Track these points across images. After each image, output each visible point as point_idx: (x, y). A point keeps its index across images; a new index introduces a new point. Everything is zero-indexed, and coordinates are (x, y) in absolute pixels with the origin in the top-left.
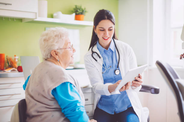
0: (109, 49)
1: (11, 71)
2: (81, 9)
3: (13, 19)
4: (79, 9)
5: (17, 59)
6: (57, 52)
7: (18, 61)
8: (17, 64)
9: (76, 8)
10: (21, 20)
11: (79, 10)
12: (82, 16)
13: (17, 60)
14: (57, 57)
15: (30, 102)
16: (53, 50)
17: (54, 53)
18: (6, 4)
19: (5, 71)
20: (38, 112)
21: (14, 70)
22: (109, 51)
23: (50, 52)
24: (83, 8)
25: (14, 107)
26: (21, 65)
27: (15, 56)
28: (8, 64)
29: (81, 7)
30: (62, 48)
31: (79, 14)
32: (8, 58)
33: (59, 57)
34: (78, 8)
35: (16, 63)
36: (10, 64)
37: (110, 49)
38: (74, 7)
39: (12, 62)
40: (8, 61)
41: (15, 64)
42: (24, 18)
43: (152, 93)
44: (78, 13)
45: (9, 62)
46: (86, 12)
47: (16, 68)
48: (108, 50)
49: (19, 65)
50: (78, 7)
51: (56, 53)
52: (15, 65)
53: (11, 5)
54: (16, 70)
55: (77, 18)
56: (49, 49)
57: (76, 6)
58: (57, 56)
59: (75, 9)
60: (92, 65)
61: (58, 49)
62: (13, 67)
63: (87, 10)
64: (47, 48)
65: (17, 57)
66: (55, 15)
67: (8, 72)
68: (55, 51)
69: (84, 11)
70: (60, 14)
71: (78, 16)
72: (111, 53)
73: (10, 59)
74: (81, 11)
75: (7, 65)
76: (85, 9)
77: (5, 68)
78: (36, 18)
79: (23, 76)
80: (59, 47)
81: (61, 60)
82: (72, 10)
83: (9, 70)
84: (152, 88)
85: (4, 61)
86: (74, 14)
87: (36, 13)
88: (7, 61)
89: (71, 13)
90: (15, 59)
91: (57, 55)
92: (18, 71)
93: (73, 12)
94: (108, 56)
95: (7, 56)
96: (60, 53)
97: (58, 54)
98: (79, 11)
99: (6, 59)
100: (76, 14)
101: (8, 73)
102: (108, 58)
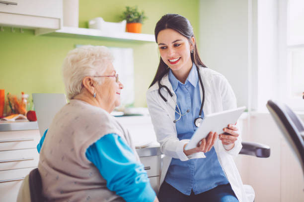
0: (186, 81)
1: (17, 119)
2: (137, 14)
3: (19, 30)
4: (134, 14)
5: (26, 99)
6: (93, 81)
7: (28, 103)
8: (26, 107)
9: (128, 11)
10: (32, 31)
11: (132, 16)
12: (137, 25)
13: (25, 101)
14: (92, 90)
15: (47, 175)
16: (86, 76)
17: (88, 83)
18: (7, 4)
19: (5, 120)
20: (63, 192)
21: (20, 119)
22: (187, 86)
23: (80, 80)
24: (140, 11)
25: (21, 182)
26: (32, 109)
27: (23, 93)
28: (11, 107)
29: (136, 10)
30: (101, 75)
31: (132, 22)
32: (10, 98)
33: (96, 89)
34: (131, 12)
35: (25, 105)
36: (13, 108)
37: (189, 82)
38: (125, 10)
39: (17, 104)
40: (11, 102)
41: (23, 108)
42: (39, 29)
43: (258, 156)
44: (132, 20)
45: (13, 105)
46: (144, 18)
47: (24, 114)
48: (186, 83)
49: (29, 110)
50: (130, 10)
51: (90, 83)
52: (22, 110)
53: (16, 5)
54: (25, 117)
55: (129, 29)
56: (79, 75)
57: (128, 8)
58: (92, 87)
59: (125, 13)
60: (158, 107)
61: (95, 77)
62: (19, 113)
63: (146, 15)
64: (75, 73)
65: (25, 96)
66: (91, 23)
67: (11, 122)
68: (90, 80)
69: (141, 17)
70: (101, 21)
71: (131, 25)
72: (190, 89)
73: (14, 99)
74: (136, 17)
75: (9, 109)
76: (143, 13)
77: (5, 115)
78: (60, 29)
79: (38, 128)
80: (97, 73)
81: (100, 95)
82: (121, 14)
83: (13, 117)
84: (258, 148)
85: (4, 102)
86: (124, 22)
87: (59, 19)
88: (8, 103)
89: (118, 19)
90: (23, 99)
91: (92, 85)
92: (27, 120)
93: (124, 19)
94: (185, 93)
95: (8, 94)
96: (98, 83)
97: (94, 85)
98: (134, 17)
99: (6, 99)
100: (129, 23)
101: (11, 124)
102: (186, 98)
